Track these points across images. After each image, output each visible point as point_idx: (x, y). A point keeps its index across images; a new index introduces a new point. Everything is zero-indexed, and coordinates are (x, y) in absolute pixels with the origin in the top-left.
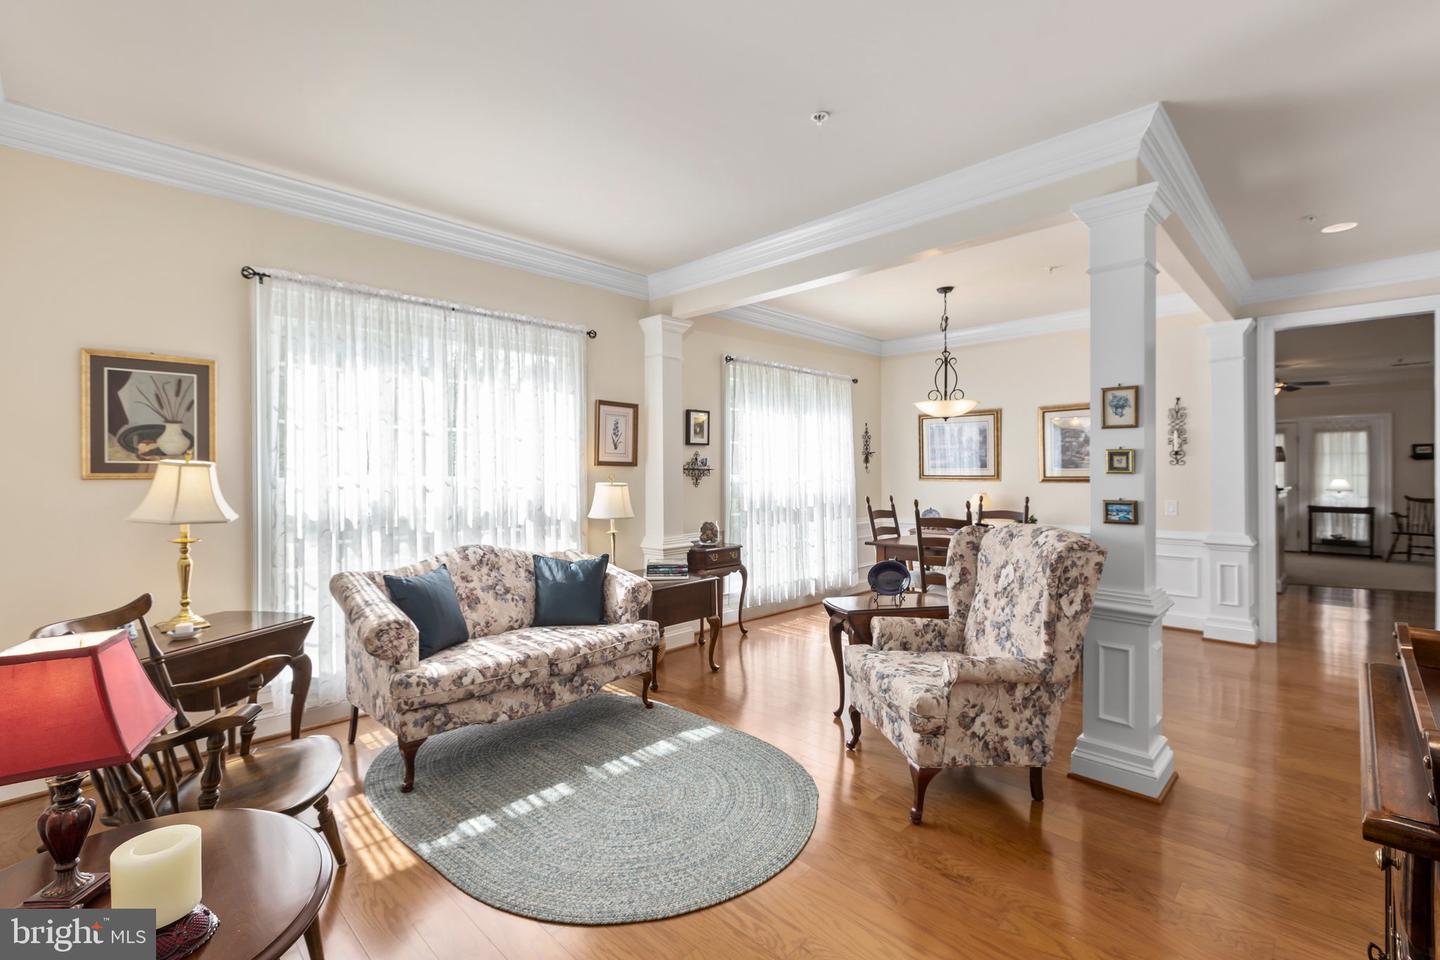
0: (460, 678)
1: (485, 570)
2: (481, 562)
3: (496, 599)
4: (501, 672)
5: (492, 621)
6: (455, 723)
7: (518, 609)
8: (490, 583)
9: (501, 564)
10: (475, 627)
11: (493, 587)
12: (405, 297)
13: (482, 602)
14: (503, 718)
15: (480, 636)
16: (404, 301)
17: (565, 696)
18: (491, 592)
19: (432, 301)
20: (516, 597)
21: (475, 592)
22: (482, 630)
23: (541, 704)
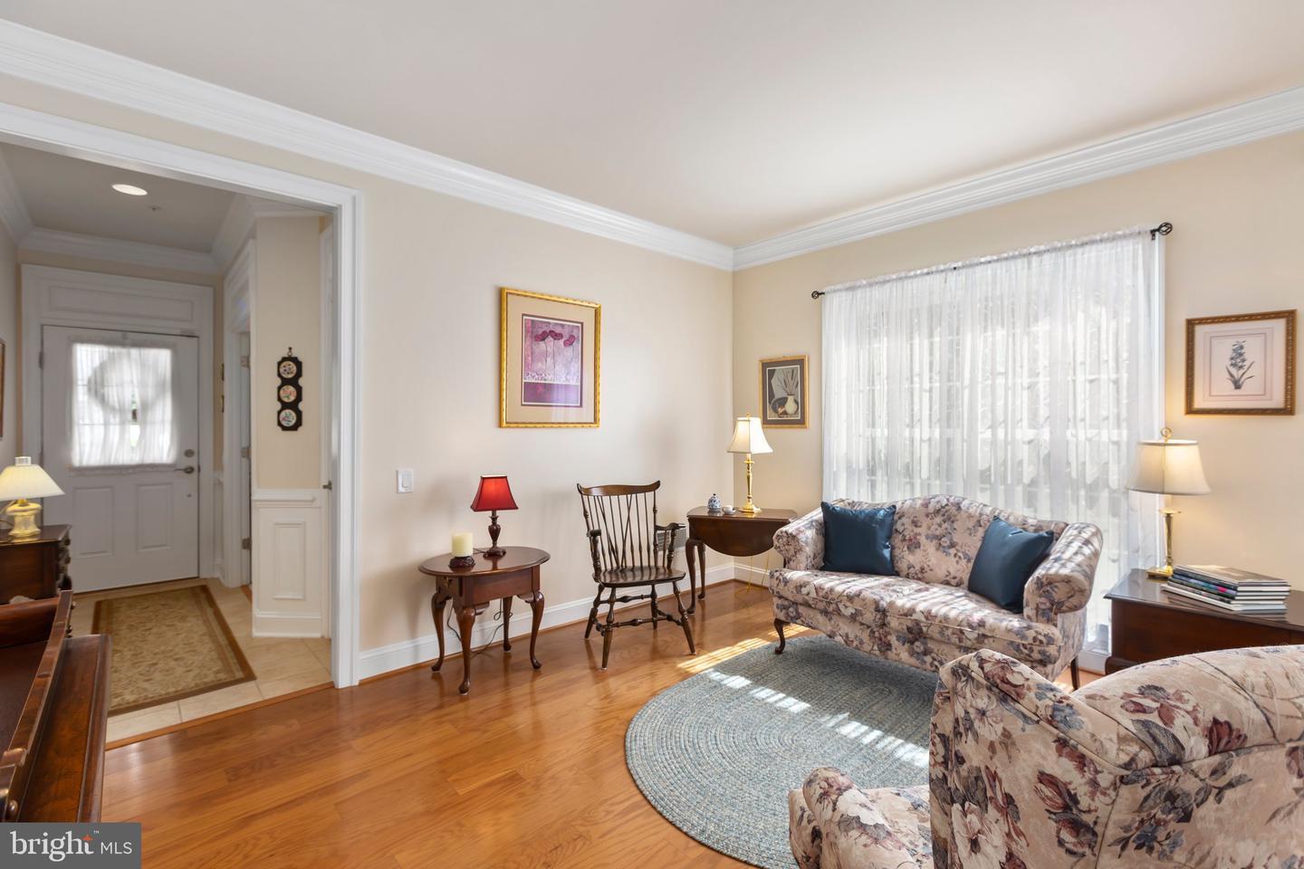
0: (801, 586)
1: (938, 519)
2: (937, 512)
3: (937, 549)
4: (830, 597)
5: (927, 569)
6: (802, 621)
7: (959, 567)
8: (938, 533)
9: (958, 517)
10: (909, 568)
11: (939, 538)
12: (912, 273)
13: (922, 547)
14: (839, 639)
15: (913, 578)
16: (911, 277)
17: (901, 655)
18: (935, 542)
19: (934, 269)
20: (960, 554)
21: (918, 537)
22: (916, 574)
23: (876, 648)
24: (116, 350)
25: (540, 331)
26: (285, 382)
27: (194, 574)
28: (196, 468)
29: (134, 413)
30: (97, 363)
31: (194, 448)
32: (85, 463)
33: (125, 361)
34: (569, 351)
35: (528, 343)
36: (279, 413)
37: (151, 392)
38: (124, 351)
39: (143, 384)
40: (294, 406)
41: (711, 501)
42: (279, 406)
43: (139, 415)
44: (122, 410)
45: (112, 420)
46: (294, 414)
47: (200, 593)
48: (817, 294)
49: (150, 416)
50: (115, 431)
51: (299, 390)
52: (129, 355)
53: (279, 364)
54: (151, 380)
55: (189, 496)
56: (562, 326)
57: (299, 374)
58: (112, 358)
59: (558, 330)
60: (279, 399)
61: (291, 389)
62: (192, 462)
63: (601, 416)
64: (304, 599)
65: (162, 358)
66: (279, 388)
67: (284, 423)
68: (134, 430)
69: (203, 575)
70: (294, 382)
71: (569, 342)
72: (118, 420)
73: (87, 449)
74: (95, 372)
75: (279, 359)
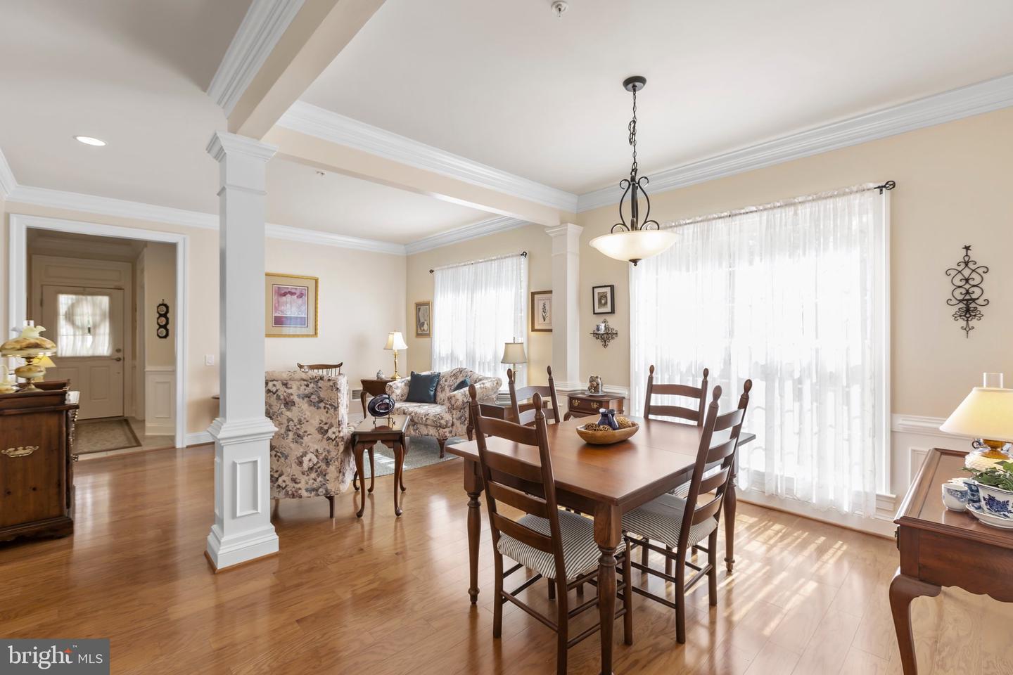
24: (81, 297)
25: (283, 292)
26: (161, 315)
27: (121, 414)
28: (122, 358)
29: (89, 329)
30: (70, 302)
31: (121, 347)
32: (64, 355)
33: (84, 303)
34: (300, 301)
35: (276, 297)
36: (158, 330)
37: (98, 318)
38: (84, 297)
39: (94, 315)
40: (165, 327)
41: (378, 373)
42: (158, 327)
43: (92, 330)
44: (82, 328)
45: (77, 333)
46: (165, 331)
47: (123, 421)
48: (432, 271)
49: (97, 331)
50: (79, 338)
51: (167, 319)
52: (86, 300)
53: (158, 307)
54: (98, 312)
55: (119, 373)
56: (296, 289)
57: (167, 312)
58: (78, 301)
59: (293, 291)
60: (158, 324)
61: (163, 319)
62: (120, 355)
63: (319, 331)
64: (169, 418)
65: (104, 301)
66: (158, 318)
67: (160, 335)
68: (89, 338)
69: (125, 416)
70: (165, 315)
71: (301, 296)
72: (81, 333)
73: (64, 348)
74: (69, 309)
75: (158, 305)
